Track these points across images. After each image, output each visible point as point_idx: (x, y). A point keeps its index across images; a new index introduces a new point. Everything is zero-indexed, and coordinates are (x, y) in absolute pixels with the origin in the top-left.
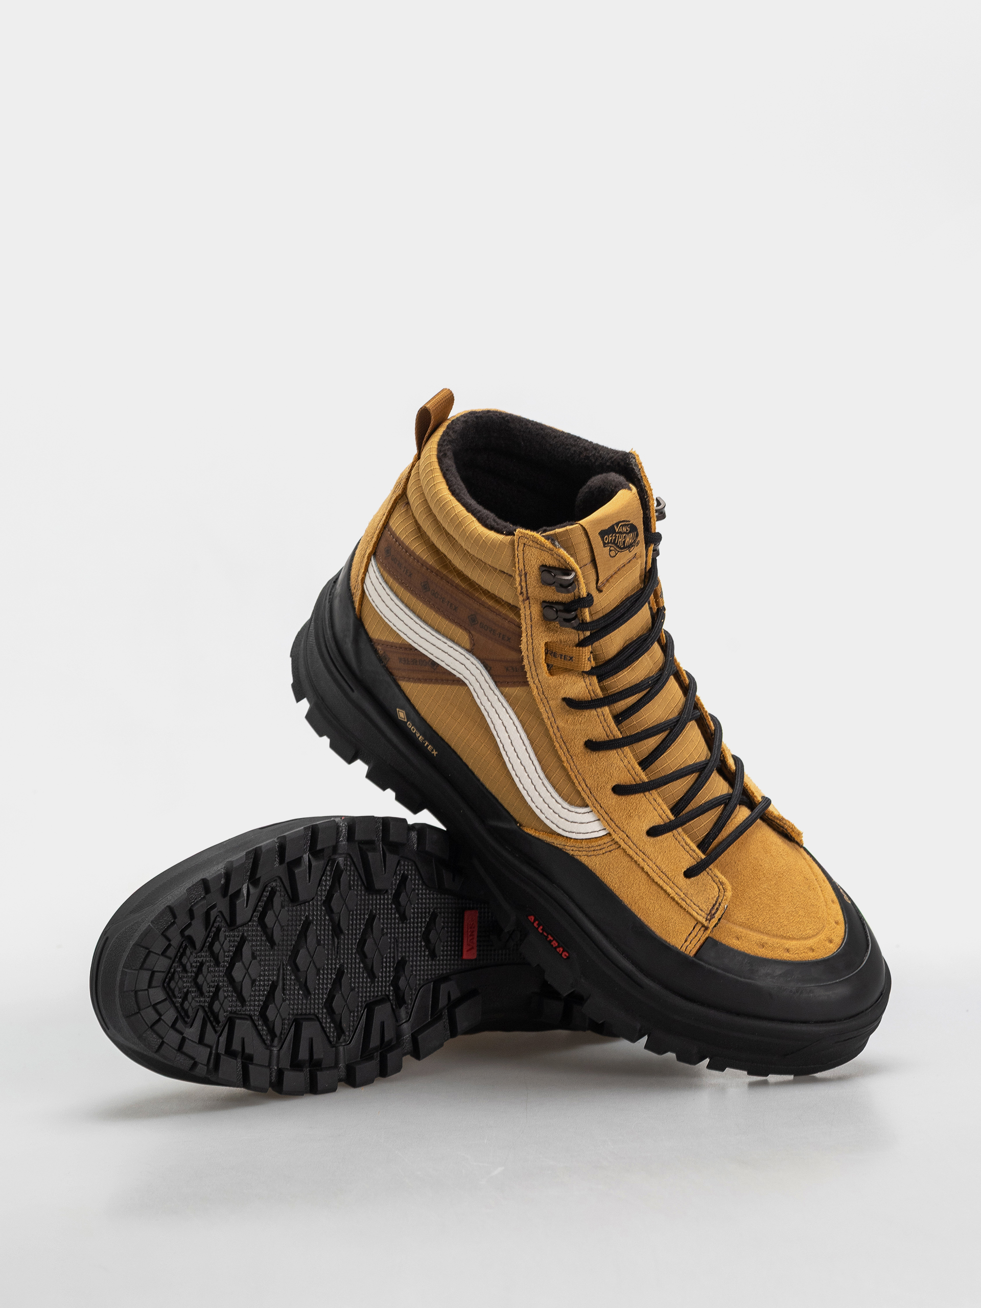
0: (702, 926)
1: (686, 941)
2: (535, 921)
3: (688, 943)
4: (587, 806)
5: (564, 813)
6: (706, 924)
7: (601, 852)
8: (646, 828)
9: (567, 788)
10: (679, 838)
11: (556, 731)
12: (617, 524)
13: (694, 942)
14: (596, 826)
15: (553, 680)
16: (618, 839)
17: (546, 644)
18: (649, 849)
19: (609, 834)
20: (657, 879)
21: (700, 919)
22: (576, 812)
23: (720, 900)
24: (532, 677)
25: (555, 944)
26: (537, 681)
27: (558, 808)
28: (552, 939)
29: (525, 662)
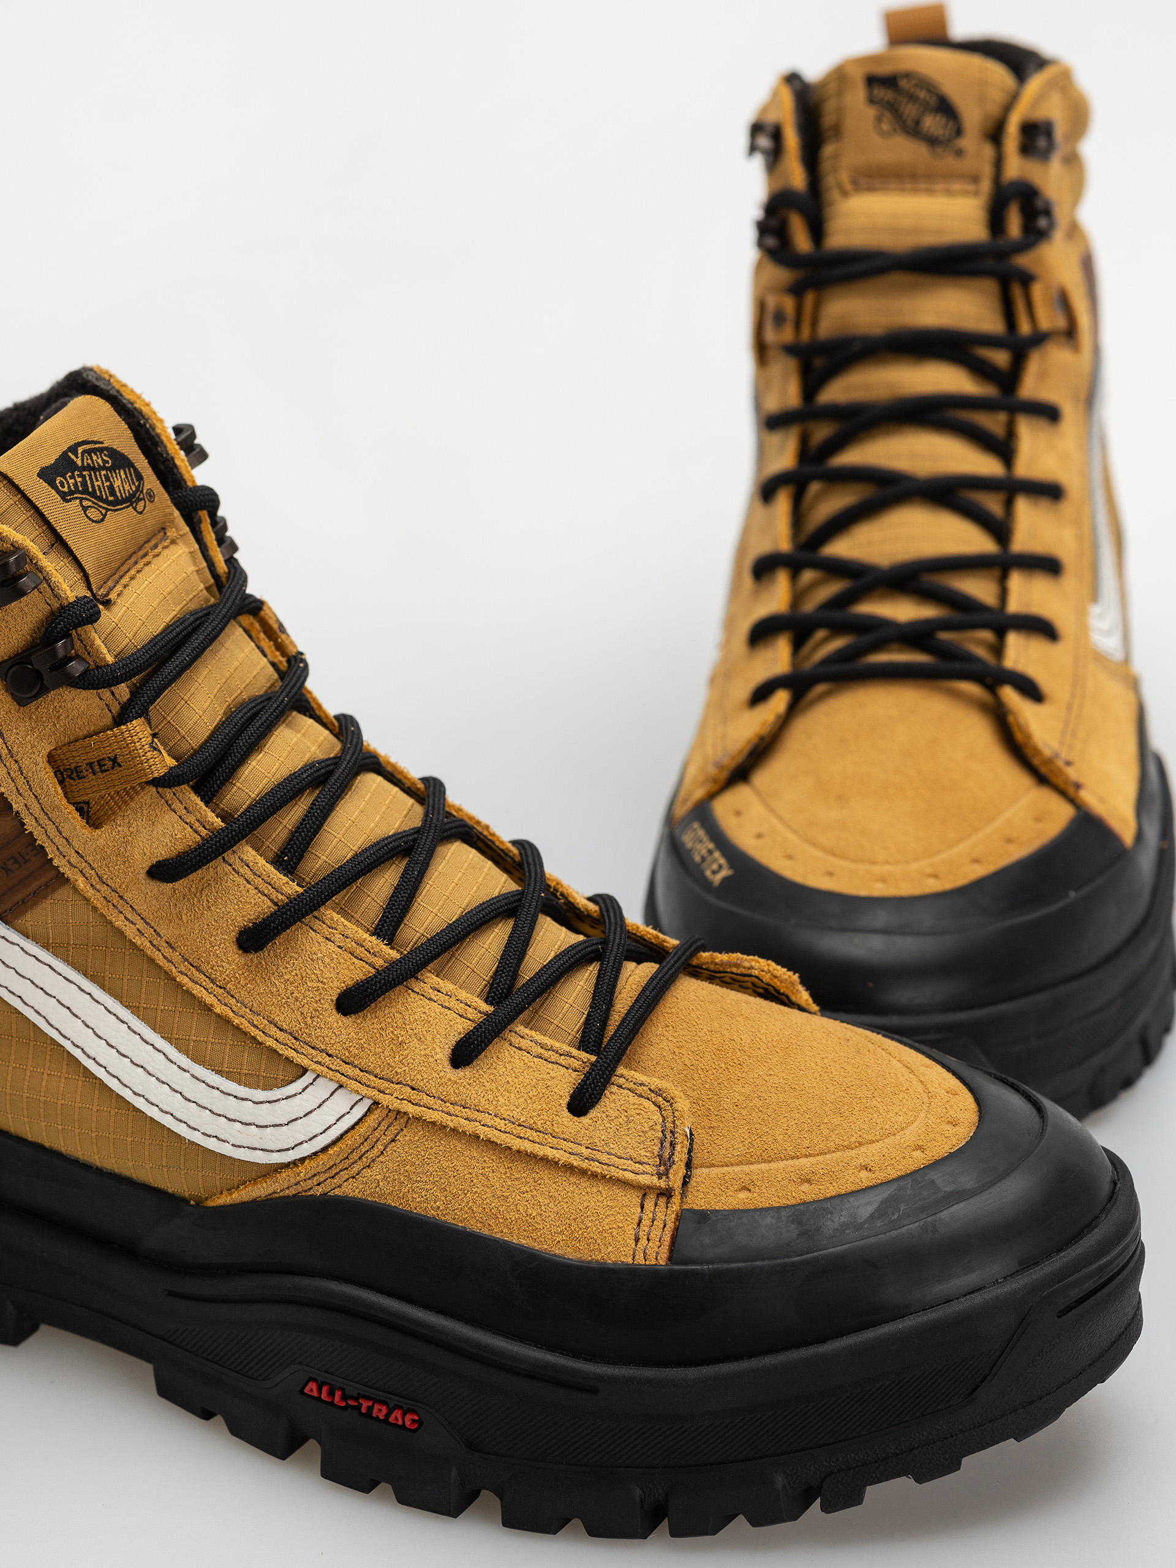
0: (658, 1196)
1: (637, 1240)
2: (320, 1390)
3: (643, 1242)
4: (305, 1071)
5: (265, 1113)
6: (662, 1184)
7: (375, 1151)
8: (443, 1054)
9: (247, 1059)
10: (525, 1043)
11: (168, 952)
12: (73, 449)
13: (656, 1233)
14: (342, 1102)
15: (104, 836)
16: (396, 1105)
17: (51, 758)
18: (471, 1094)
19: (376, 1103)
20: (517, 1144)
21: (644, 1180)
22: (287, 1098)
23: (669, 1125)
24: (61, 853)
25: (380, 1411)
26: (74, 859)
27: (246, 1111)
28: (370, 1404)
29: (30, 824)
